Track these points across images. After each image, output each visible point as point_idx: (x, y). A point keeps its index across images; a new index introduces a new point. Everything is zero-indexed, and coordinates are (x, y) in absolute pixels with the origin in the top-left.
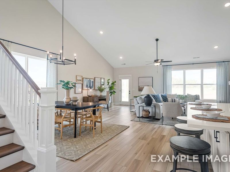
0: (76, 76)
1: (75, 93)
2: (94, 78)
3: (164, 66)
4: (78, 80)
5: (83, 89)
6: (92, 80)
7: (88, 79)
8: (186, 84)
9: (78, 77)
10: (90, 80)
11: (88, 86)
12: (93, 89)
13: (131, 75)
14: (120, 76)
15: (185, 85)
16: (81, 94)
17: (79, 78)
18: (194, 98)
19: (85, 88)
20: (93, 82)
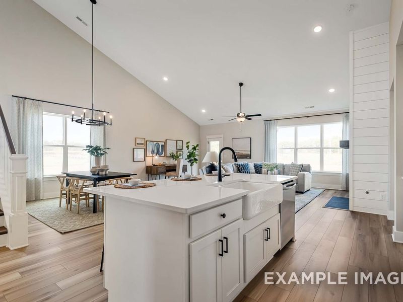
0: (136, 138)
1: (134, 161)
2: (165, 141)
3: (266, 122)
4: (138, 144)
5: (147, 155)
6: (161, 144)
7: (155, 143)
8: (298, 147)
9: (137, 140)
10: (159, 144)
11: (155, 152)
12: (163, 155)
13: (222, 136)
14: (208, 137)
15: (296, 149)
16: (144, 162)
17: (139, 141)
18: (298, 169)
19: (149, 153)
20: (162, 146)
